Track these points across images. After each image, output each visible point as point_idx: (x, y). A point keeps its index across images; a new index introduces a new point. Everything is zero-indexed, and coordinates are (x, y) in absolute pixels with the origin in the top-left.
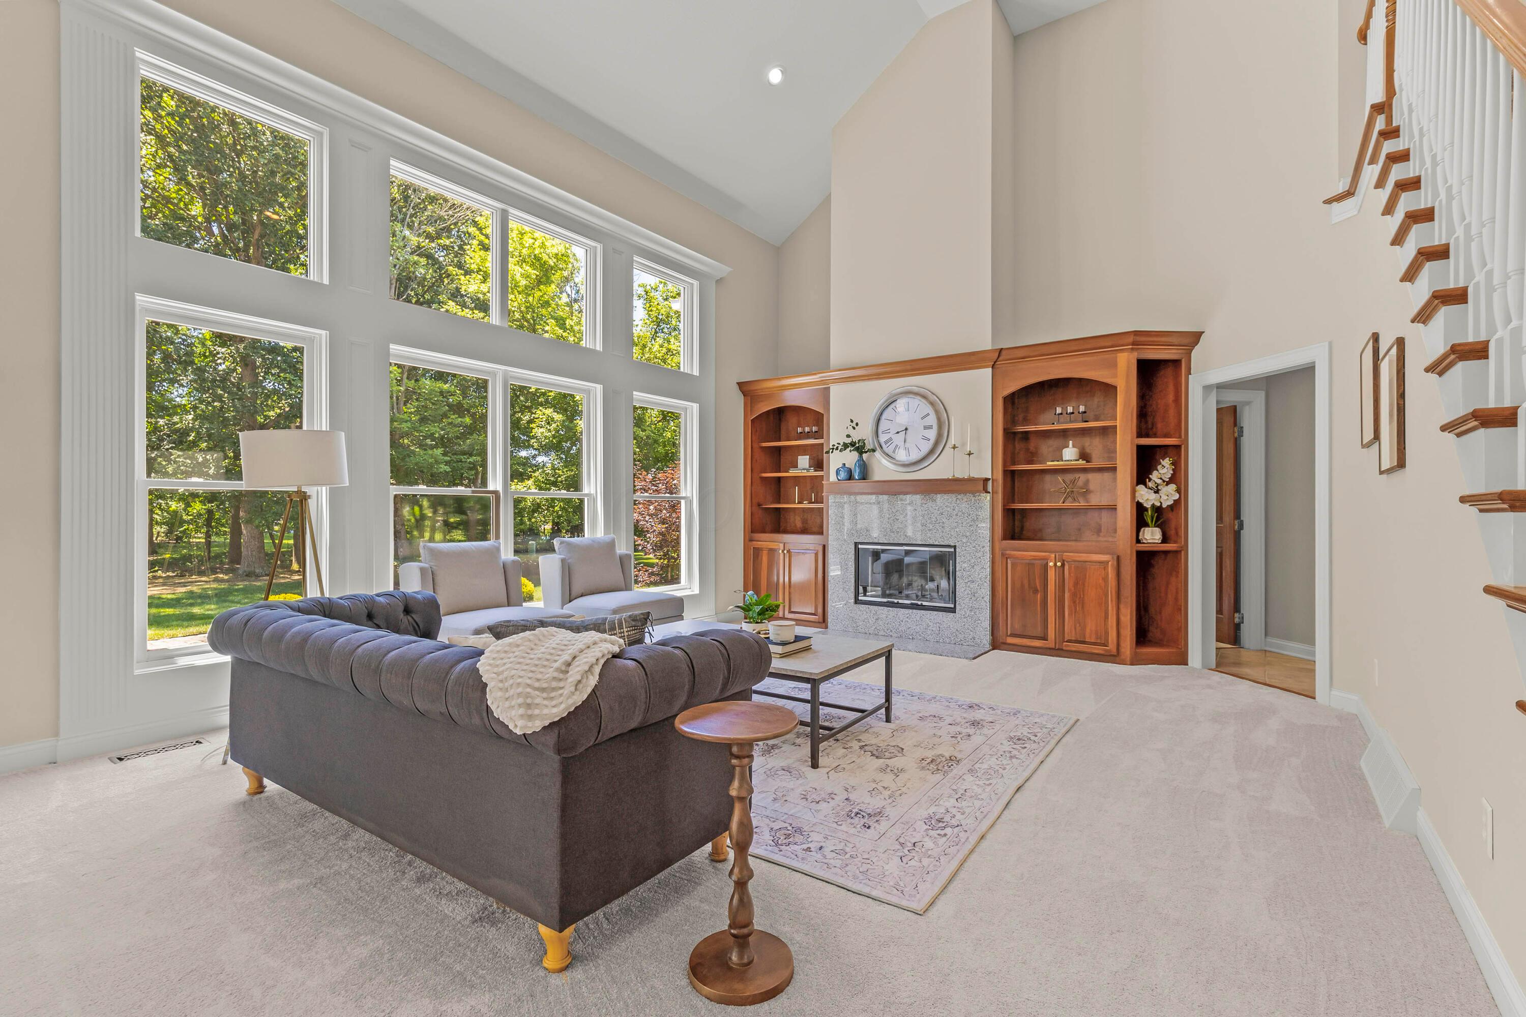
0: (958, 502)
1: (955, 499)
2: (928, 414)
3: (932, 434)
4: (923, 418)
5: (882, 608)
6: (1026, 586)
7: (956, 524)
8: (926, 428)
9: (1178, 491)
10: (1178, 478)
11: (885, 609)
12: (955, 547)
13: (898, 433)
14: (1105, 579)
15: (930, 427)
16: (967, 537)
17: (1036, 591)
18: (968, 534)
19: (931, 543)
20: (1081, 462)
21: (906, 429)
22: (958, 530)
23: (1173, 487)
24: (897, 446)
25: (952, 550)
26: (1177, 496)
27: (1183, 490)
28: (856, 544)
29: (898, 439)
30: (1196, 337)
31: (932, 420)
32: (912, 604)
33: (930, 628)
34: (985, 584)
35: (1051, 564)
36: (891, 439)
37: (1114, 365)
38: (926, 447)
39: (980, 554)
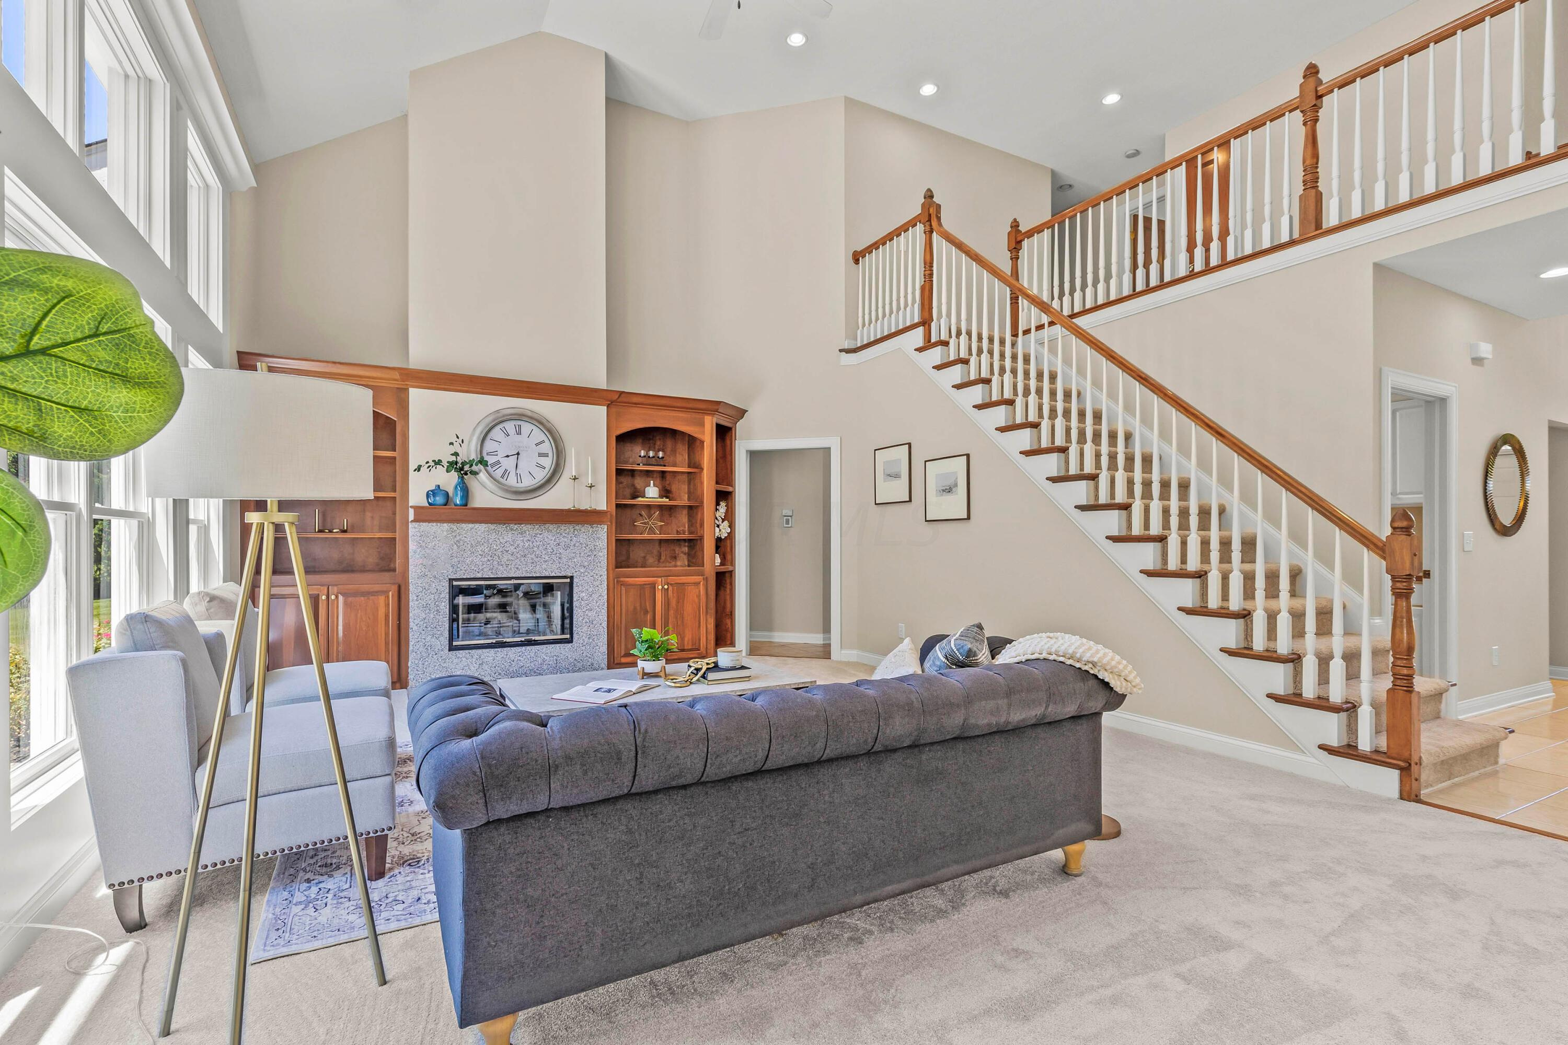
0: (576, 533)
1: (572, 530)
2: (543, 442)
3: (548, 462)
4: (537, 445)
5: (488, 650)
6: (638, 608)
7: (573, 555)
8: (540, 455)
9: (730, 527)
10: (730, 517)
11: (492, 651)
12: (572, 578)
13: (508, 456)
14: (699, 596)
15: (546, 455)
16: (584, 567)
17: (646, 612)
18: (586, 564)
19: (547, 574)
20: (665, 500)
21: (518, 454)
22: (575, 560)
23: (726, 523)
24: (506, 470)
25: (568, 580)
26: (729, 530)
27: (732, 526)
28: (451, 580)
29: (509, 464)
30: (742, 413)
31: (547, 447)
32: (526, 640)
33: (546, 662)
34: (603, 611)
35: (660, 587)
36: (498, 462)
37: (702, 425)
38: (541, 476)
39: (597, 583)
